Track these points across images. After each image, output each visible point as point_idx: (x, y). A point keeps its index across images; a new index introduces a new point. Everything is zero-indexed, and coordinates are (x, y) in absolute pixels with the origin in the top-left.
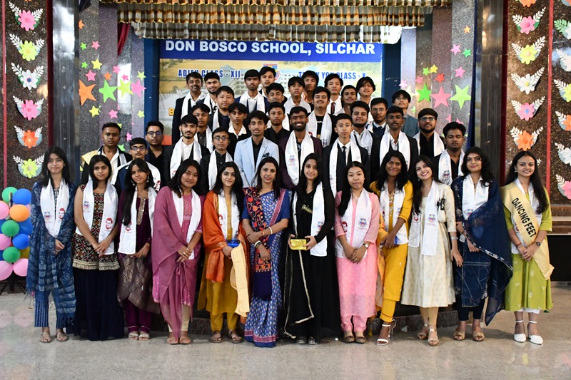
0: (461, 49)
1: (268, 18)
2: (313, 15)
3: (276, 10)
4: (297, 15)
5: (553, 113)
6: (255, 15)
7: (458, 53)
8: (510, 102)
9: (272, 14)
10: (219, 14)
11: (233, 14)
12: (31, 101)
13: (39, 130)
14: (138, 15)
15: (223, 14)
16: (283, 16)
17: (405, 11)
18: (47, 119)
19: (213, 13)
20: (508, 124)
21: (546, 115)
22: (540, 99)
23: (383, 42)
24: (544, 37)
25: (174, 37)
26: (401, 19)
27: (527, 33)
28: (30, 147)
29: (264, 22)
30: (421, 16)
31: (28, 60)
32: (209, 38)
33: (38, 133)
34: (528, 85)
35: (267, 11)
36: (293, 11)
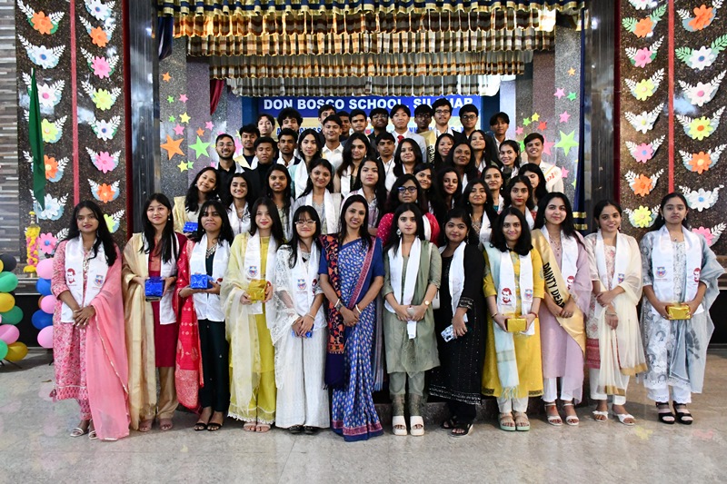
0: (567, 92)
1: (363, 69)
2: (408, 66)
3: (370, 61)
4: (393, 66)
5: (676, 152)
6: (349, 67)
7: (562, 97)
8: (624, 143)
9: (367, 66)
10: (313, 67)
11: (327, 67)
12: (107, 153)
13: (116, 184)
14: (231, 71)
15: (316, 68)
16: (378, 68)
17: (504, 58)
18: (125, 173)
19: (307, 67)
20: (622, 168)
21: (667, 156)
22: (660, 138)
23: (481, 94)
24: (663, 70)
25: (271, 95)
26: (500, 67)
27: (643, 67)
28: (106, 202)
29: (359, 75)
30: (521, 64)
31: (103, 109)
32: (305, 94)
33: (115, 187)
34: (646, 124)
35: (362, 63)
36: (388, 63)
